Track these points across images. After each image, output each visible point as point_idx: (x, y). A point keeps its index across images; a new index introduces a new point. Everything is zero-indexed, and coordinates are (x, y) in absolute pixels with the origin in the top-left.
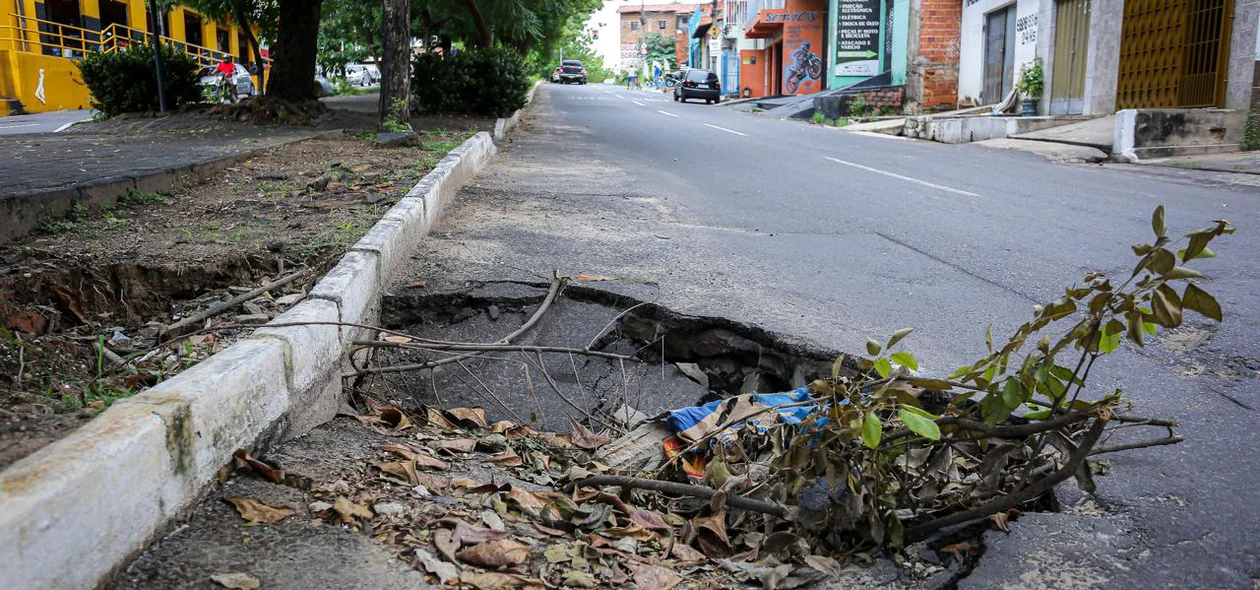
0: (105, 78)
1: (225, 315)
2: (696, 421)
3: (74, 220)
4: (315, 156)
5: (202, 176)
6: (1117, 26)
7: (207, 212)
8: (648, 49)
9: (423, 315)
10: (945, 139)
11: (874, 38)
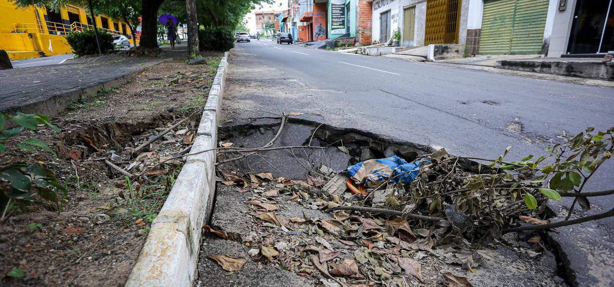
0: (76, 42)
1: (157, 141)
2: (356, 172)
3: (82, 103)
4: (169, 69)
5: (128, 80)
6: (424, 17)
7: (135, 95)
8: (265, 26)
9: (234, 133)
10: (371, 55)
11: (343, 21)
